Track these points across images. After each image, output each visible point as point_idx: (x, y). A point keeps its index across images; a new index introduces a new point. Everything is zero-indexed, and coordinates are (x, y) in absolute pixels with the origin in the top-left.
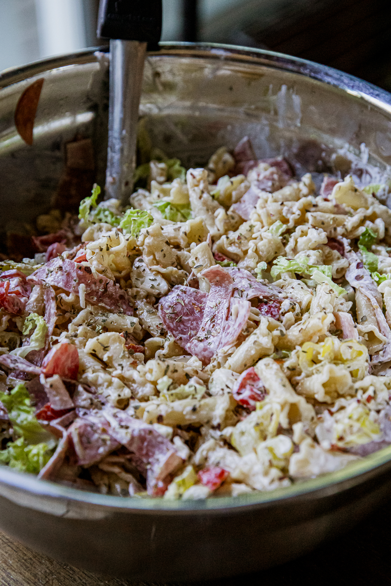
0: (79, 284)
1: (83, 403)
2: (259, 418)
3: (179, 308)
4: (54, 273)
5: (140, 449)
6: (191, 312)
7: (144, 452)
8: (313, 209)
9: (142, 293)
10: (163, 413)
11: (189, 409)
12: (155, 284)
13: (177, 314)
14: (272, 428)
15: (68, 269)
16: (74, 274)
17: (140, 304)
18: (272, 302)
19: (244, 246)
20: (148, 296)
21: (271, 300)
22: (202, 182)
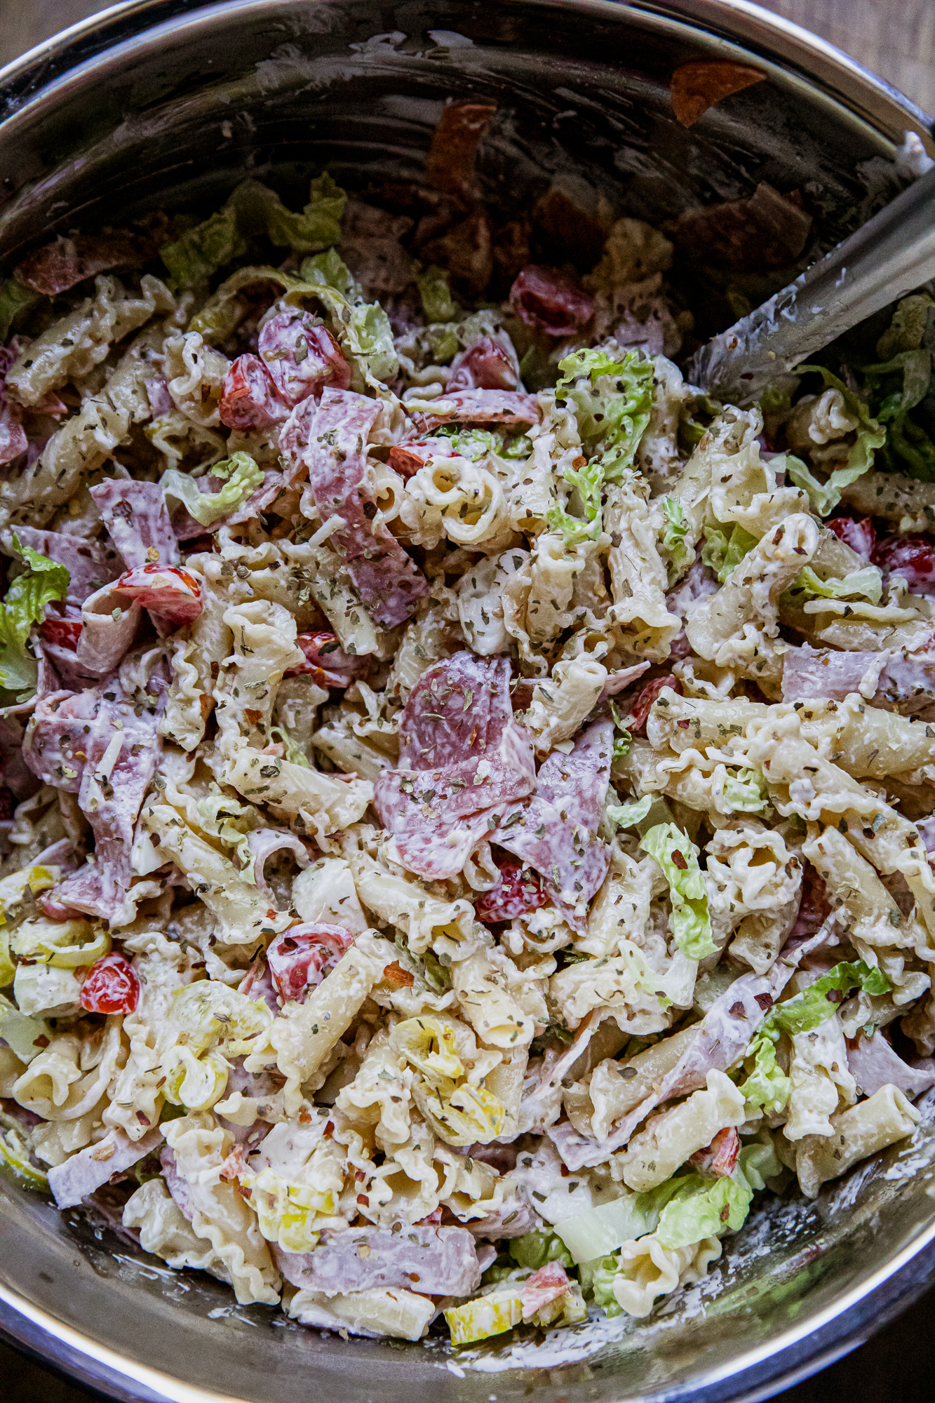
0: (337, 511)
1: (125, 680)
2: (240, 1013)
3: (455, 702)
4: (329, 450)
5: (99, 835)
6: (462, 732)
7: (102, 843)
8: (856, 833)
9: (449, 613)
10: (166, 840)
11: (200, 878)
12: (482, 627)
13: (442, 707)
14: (238, 1047)
15: (347, 472)
16: (346, 492)
17: (428, 624)
18: (534, 890)
19: (677, 744)
20: (455, 624)
21: (538, 886)
22: (778, 563)
